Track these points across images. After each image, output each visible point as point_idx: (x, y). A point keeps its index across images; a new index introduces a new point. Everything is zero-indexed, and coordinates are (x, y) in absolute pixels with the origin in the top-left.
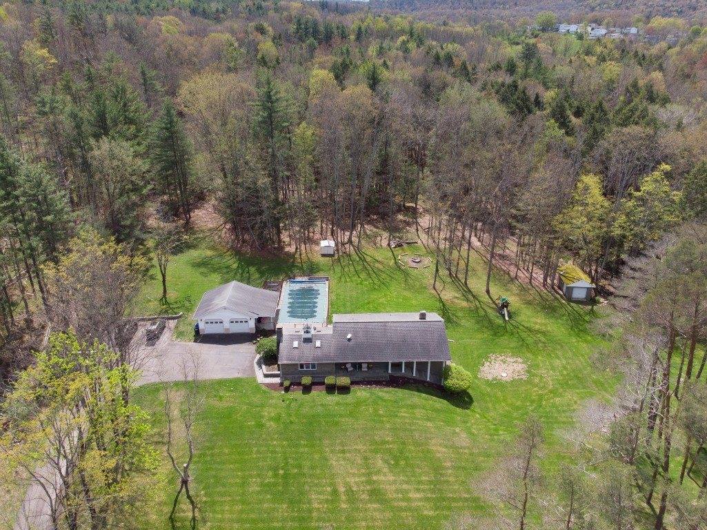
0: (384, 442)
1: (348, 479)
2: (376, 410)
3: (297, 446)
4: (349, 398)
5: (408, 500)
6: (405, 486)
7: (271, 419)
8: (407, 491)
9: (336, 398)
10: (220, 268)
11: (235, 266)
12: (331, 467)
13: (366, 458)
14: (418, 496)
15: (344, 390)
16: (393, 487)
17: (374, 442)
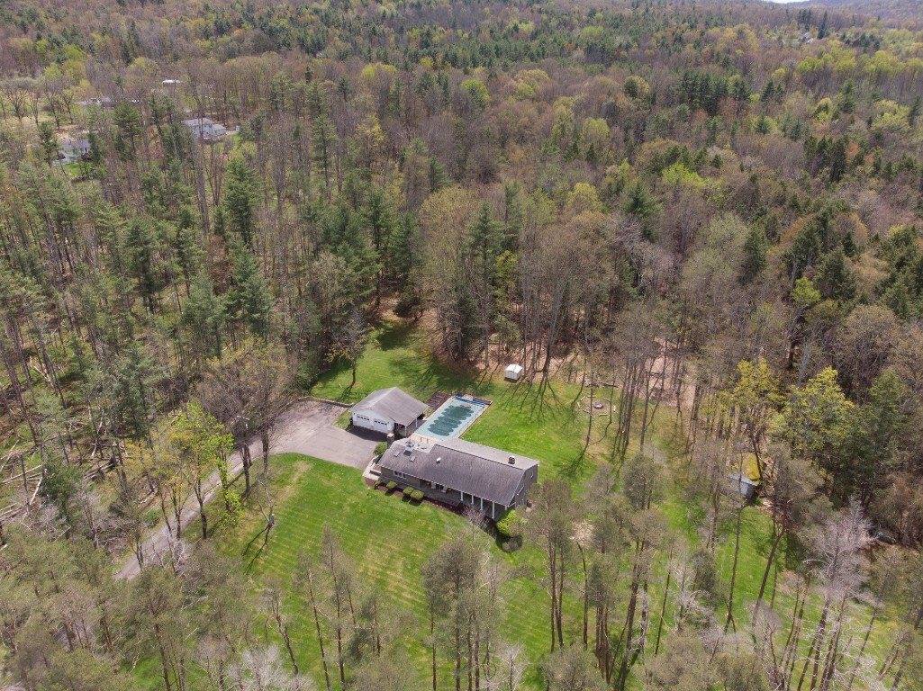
0: (414, 551)
1: (369, 566)
2: (427, 525)
3: (352, 530)
4: (415, 509)
5: (400, 596)
6: (405, 587)
7: (350, 505)
8: (403, 590)
9: (406, 506)
10: (410, 371)
11: (423, 372)
12: (364, 553)
13: (392, 557)
14: (409, 597)
15: (416, 502)
16: (396, 584)
17: (407, 548)
